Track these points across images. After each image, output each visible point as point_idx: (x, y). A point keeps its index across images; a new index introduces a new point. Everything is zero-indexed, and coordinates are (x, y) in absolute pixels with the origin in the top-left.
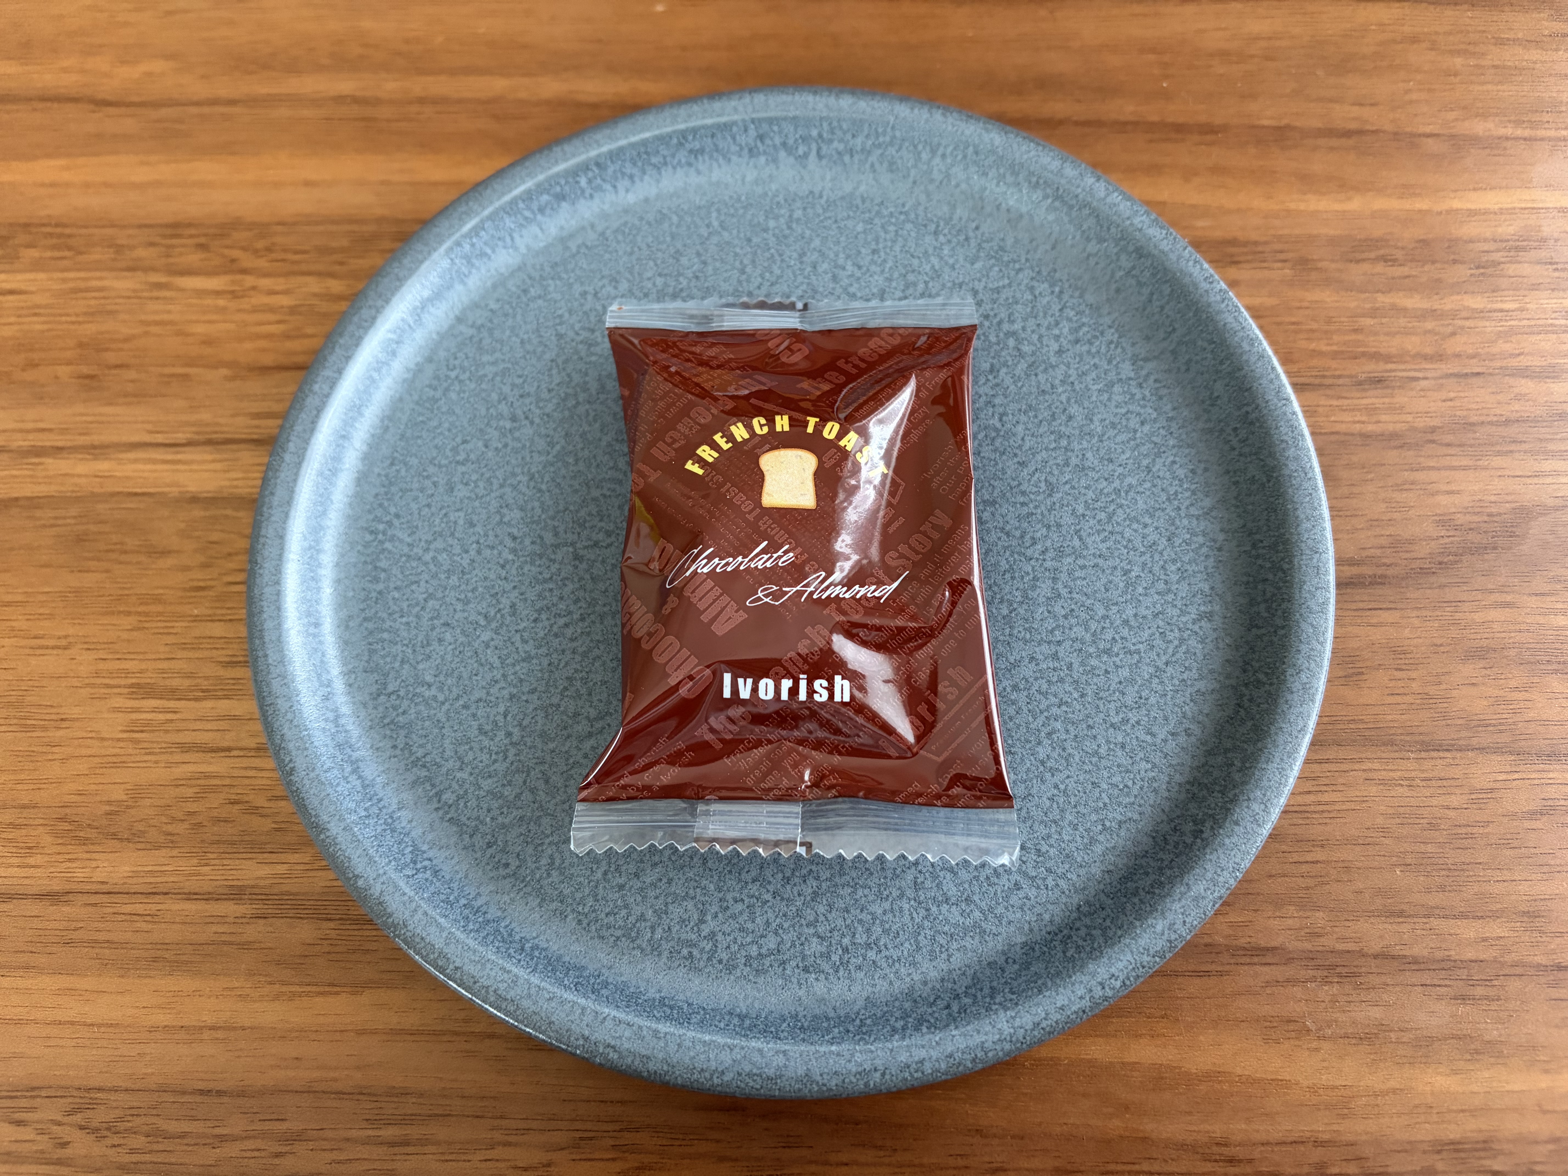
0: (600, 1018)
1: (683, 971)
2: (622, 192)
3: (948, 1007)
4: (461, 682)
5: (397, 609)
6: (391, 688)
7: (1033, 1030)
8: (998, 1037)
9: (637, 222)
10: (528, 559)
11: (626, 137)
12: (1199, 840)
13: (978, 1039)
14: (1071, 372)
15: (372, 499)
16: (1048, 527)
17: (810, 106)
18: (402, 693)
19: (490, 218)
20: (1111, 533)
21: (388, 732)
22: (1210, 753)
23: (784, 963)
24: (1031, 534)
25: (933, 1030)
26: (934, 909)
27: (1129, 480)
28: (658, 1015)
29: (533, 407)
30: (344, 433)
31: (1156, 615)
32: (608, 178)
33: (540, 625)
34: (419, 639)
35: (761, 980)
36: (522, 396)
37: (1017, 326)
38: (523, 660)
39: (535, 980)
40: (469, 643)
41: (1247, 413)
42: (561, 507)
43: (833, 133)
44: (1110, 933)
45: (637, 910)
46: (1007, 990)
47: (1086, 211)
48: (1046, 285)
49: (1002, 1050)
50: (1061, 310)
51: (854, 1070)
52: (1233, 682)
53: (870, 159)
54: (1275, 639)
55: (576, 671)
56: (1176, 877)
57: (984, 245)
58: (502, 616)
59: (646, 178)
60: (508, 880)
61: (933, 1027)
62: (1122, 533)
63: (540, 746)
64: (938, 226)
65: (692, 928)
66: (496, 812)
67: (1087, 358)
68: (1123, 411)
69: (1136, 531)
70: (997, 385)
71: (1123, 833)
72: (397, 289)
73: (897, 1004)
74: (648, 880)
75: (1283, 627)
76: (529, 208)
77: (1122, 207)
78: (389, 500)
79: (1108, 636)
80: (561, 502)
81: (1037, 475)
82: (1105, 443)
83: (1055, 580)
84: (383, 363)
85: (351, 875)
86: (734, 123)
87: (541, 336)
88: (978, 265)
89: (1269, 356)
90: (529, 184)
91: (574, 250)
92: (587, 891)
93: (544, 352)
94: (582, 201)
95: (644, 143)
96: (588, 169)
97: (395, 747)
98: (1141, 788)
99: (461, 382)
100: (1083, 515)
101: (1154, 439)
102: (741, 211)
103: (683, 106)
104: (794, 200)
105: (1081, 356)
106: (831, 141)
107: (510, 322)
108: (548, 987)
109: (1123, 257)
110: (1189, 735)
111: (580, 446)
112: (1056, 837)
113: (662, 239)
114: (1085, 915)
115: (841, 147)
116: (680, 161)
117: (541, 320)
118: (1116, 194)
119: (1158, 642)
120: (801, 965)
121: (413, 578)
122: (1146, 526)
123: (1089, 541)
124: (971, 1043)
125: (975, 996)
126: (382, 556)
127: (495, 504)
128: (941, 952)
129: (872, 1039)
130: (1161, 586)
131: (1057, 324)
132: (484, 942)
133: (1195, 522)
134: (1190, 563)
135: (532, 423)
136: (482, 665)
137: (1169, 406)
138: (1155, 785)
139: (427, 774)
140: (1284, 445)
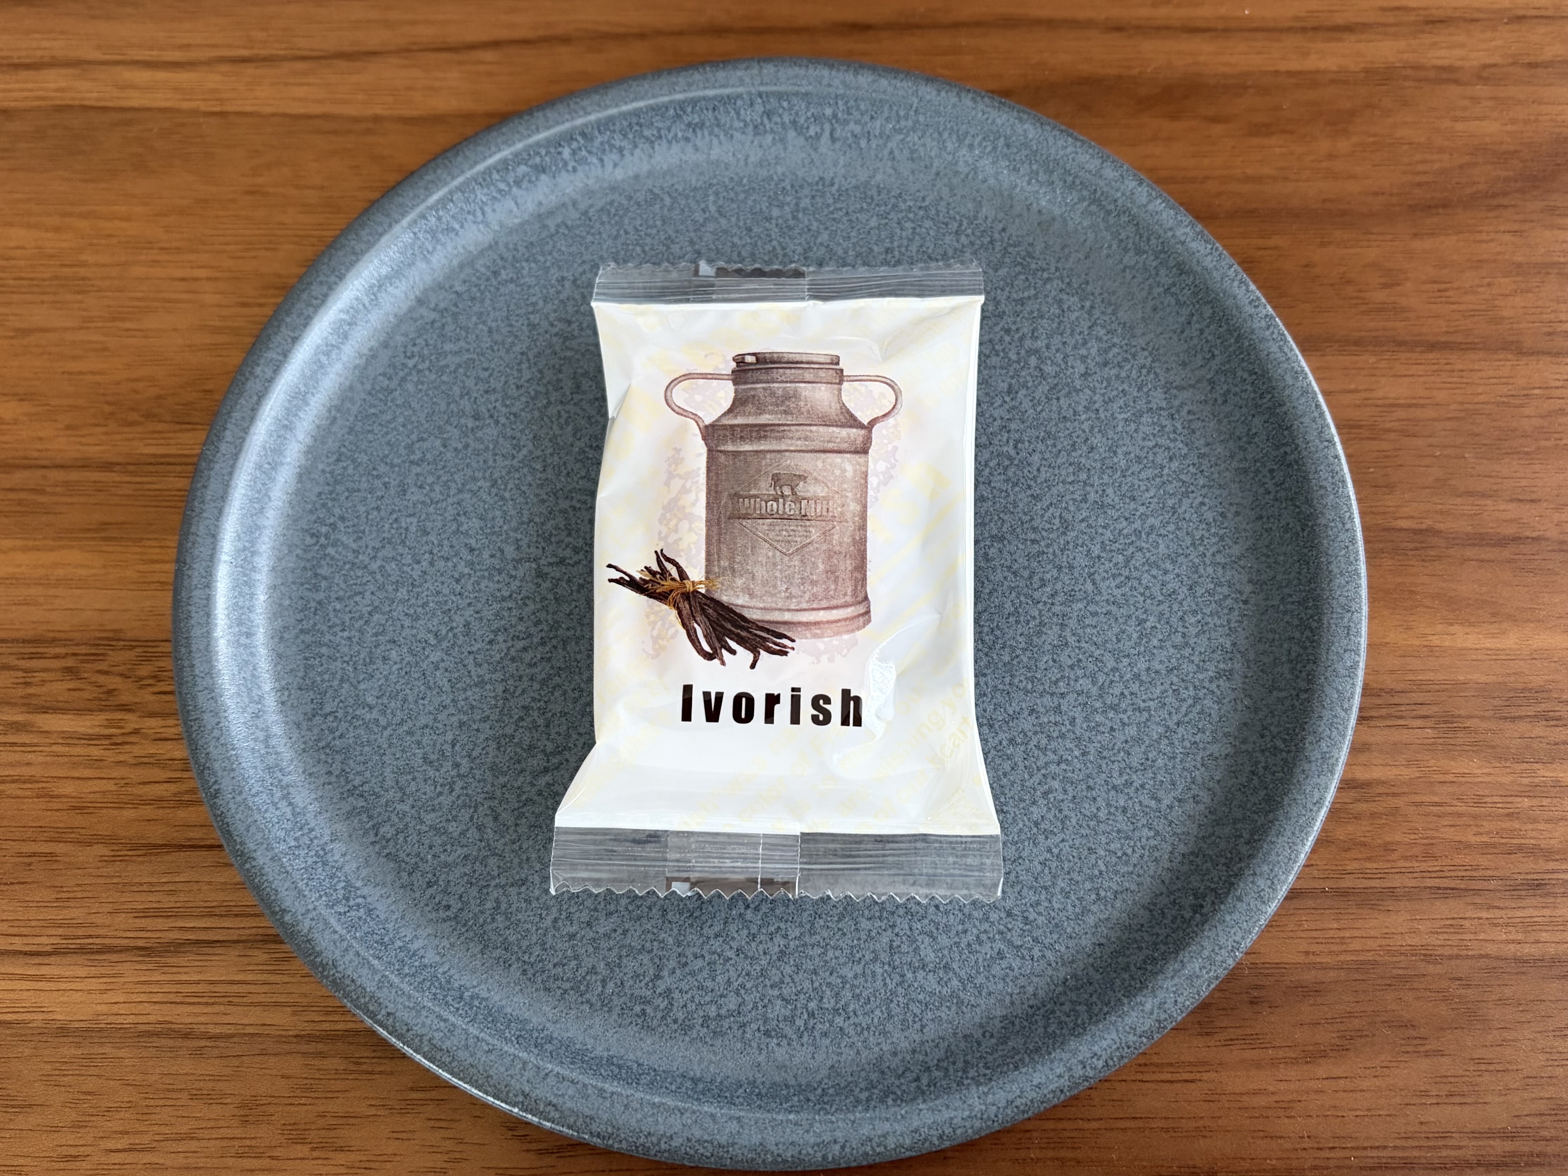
0: (543, 1073)
1: (636, 1029)
2: (609, 167)
3: (917, 1079)
4: (406, 706)
5: (338, 622)
6: (328, 709)
7: (1006, 1108)
8: (967, 1113)
9: (625, 202)
10: (486, 574)
11: (617, 105)
12: (1197, 915)
13: (946, 1114)
14: (1096, 398)
15: (315, 499)
16: (1060, 568)
17: (825, 82)
18: (340, 715)
19: (459, 189)
20: (1127, 578)
21: (323, 757)
22: (1217, 823)
23: (744, 1025)
24: (1040, 575)
25: (899, 1102)
26: (909, 975)
27: (1151, 521)
28: (605, 1074)
29: (498, 404)
30: (286, 422)
31: (1170, 671)
32: (594, 150)
33: (496, 647)
34: (362, 656)
35: (719, 1042)
36: (487, 392)
37: (1039, 344)
38: (476, 685)
39: (473, 1030)
40: (417, 663)
41: (1286, 453)
42: (525, 519)
43: (849, 114)
44: (1096, 1010)
45: (588, 962)
46: (981, 1065)
47: (1125, 218)
48: (1076, 299)
49: (972, 1127)
50: (1090, 327)
51: (812, 1140)
52: (1250, 747)
53: (890, 145)
54: (1297, 704)
55: (534, 699)
56: (1170, 953)
57: (1010, 249)
58: (455, 636)
59: (638, 152)
60: (449, 923)
61: (899, 1100)
62: (1139, 580)
63: (490, 780)
64: (960, 225)
65: (647, 984)
66: (437, 849)
67: (1116, 384)
68: (1151, 444)
69: (1154, 577)
70: (1014, 408)
71: (1118, 904)
72: (352, 264)
73: (863, 1074)
74: (601, 931)
75: (1306, 691)
76: (504, 180)
77: (1164, 216)
78: (334, 500)
79: (1117, 691)
80: (525, 512)
81: (1051, 510)
82: (1129, 479)
83: (1062, 626)
84: (332, 345)
85: (277, 909)
86: (740, 96)
87: (511, 325)
88: (1002, 272)
89: (1315, 393)
90: (506, 153)
91: (553, 230)
92: (534, 938)
93: (513, 344)
94: (564, 174)
95: (637, 113)
96: (572, 138)
97: (329, 773)
98: (1142, 857)
99: (420, 371)
100: (1099, 557)
101: (1183, 477)
102: (742, 196)
103: (683, 74)
104: (801, 187)
105: (1109, 380)
106: (846, 122)
107: (476, 309)
108: (488, 1038)
109: (1163, 272)
110: (1197, 803)
111: (550, 451)
112: (1046, 904)
113: (651, 222)
114: (1071, 990)
115: (857, 129)
116: (676, 135)
117: (512, 307)
118: (1159, 201)
119: (1170, 700)
120: (762, 1028)
121: (358, 589)
122: (1166, 572)
123: (1103, 586)
124: (939, 1118)
125: (947, 1070)
126: (323, 563)
127: (451, 511)
128: (914, 1022)
129: (833, 1109)
130: (1178, 639)
131: (1085, 343)
132: (419, 988)
133: (1220, 571)
134: (1212, 614)
135: (497, 422)
136: (430, 688)
137: (1202, 442)
138: (1156, 854)
139: (364, 804)
140: (1322, 492)
